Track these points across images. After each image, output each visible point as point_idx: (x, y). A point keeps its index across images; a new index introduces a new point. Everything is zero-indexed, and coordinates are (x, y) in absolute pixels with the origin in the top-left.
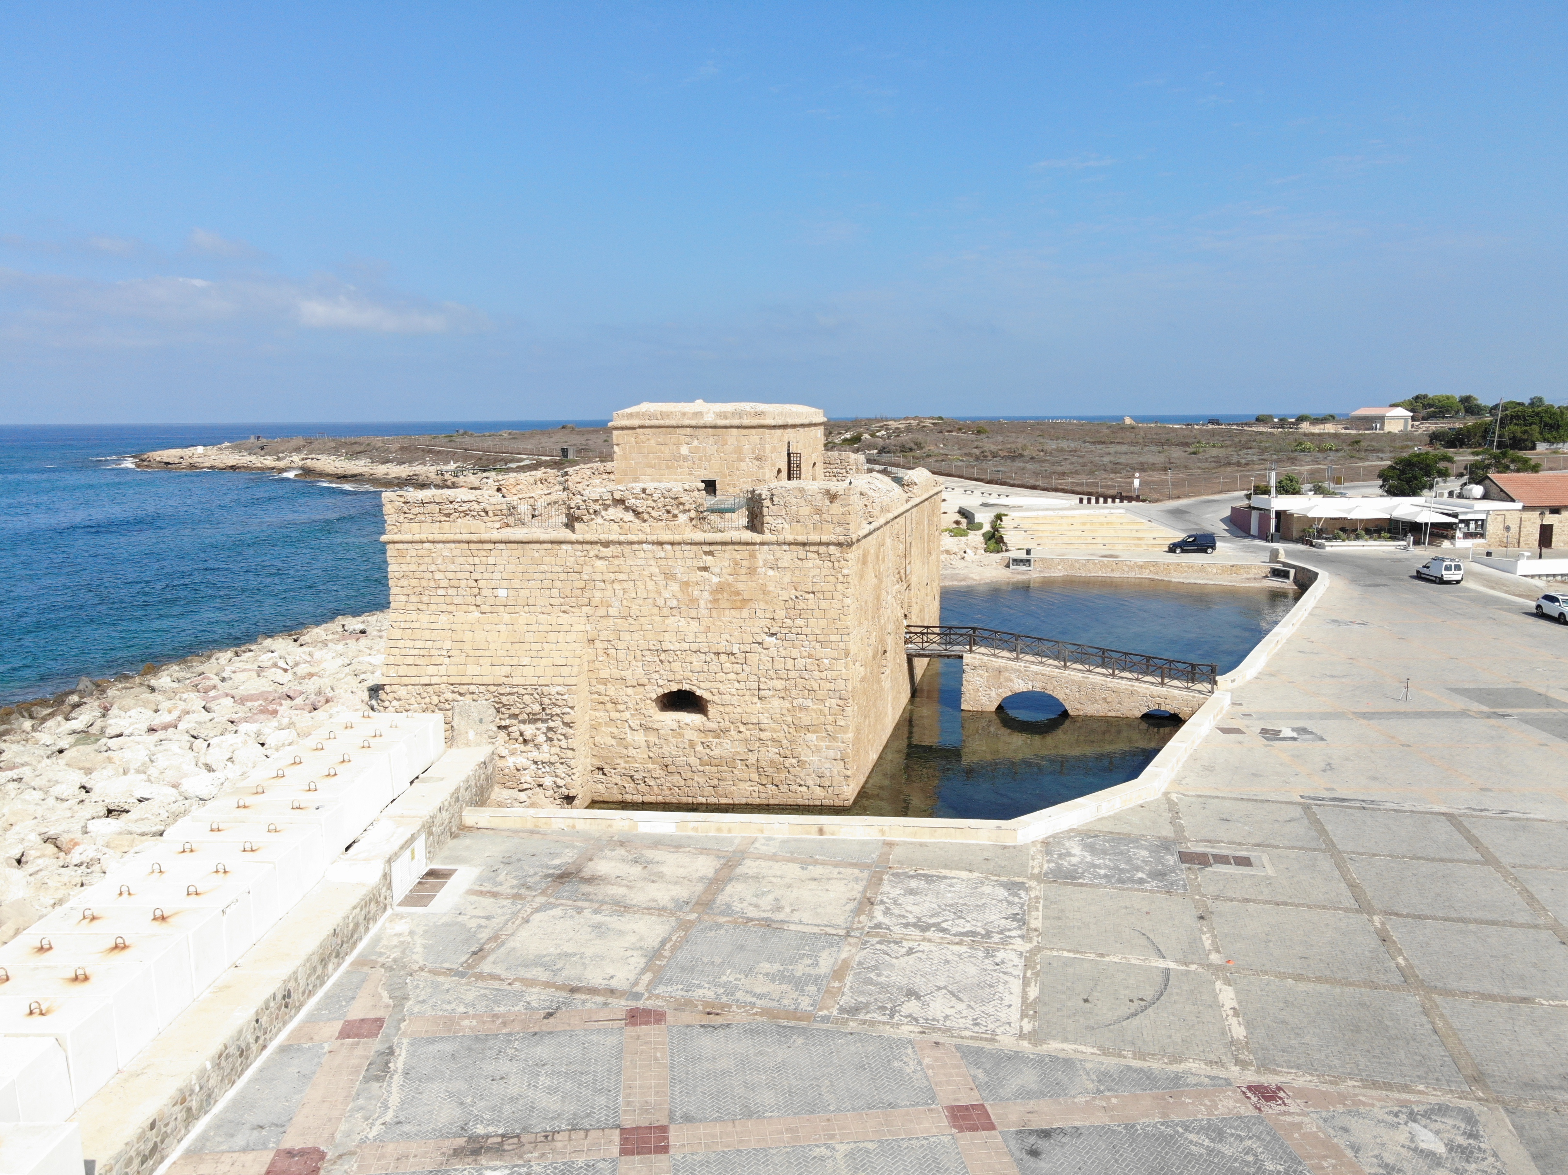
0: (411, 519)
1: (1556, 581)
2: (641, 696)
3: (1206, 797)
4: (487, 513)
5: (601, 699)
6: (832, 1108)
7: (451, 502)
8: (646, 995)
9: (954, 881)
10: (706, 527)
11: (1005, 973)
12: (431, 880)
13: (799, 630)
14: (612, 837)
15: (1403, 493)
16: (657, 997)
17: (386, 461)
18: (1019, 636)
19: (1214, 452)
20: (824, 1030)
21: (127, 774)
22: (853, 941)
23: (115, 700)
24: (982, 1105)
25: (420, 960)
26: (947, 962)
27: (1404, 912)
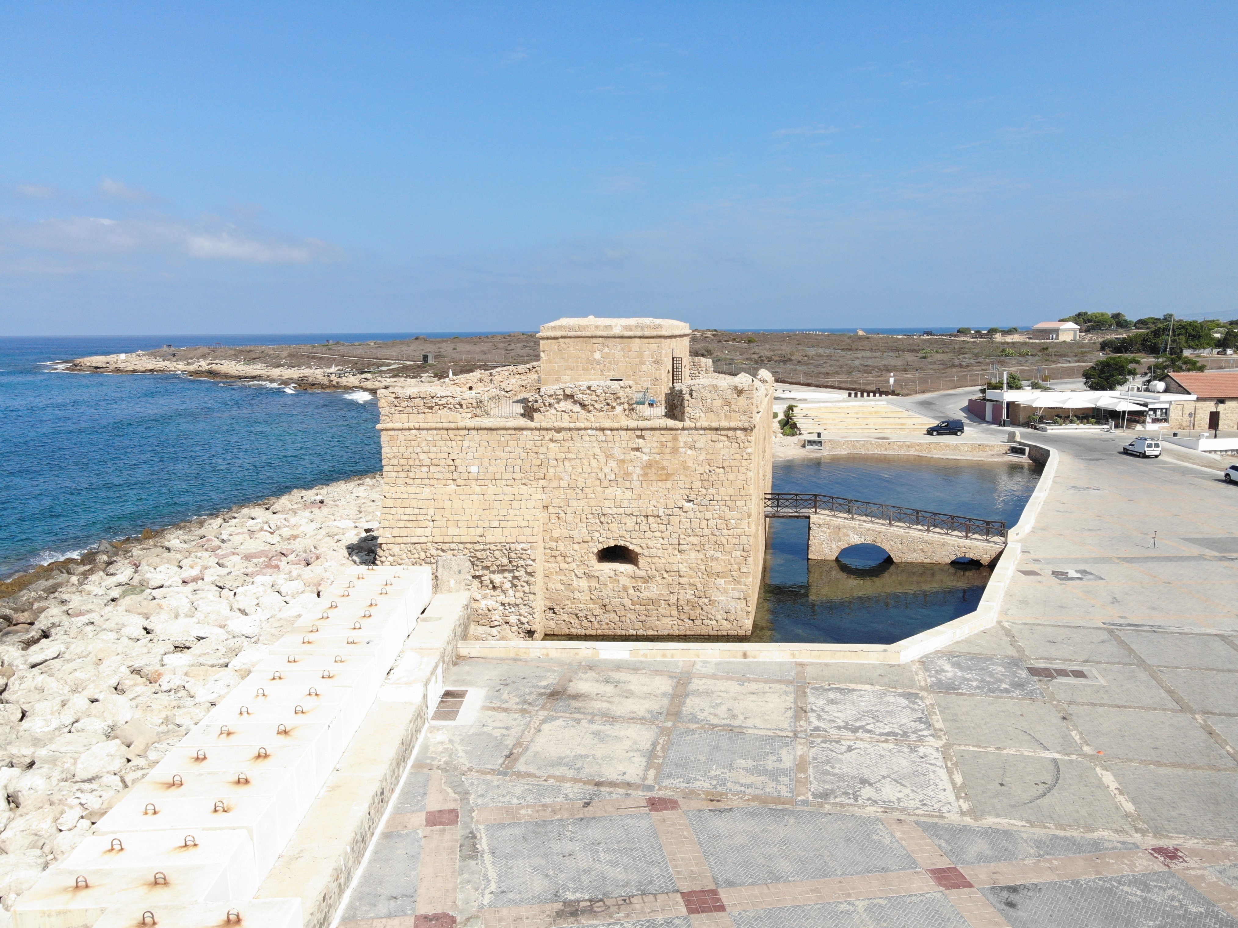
0: (401, 411)
1: (1228, 455)
2: (585, 551)
3: (1031, 624)
4: (461, 406)
5: (553, 553)
6: (839, 873)
7: (432, 398)
8: (657, 787)
9: (862, 692)
10: (635, 416)
11: (931, 764)
12: (450, 699)
13: (712, 497)
14: (581, 663)
15: (1103, 389)
16: (666, 788)
17: (278, 366)
18: (851, 501)
19: (939, 357)
20: (807, 812)
21: (179, 618)
22: (802, 741)
23: (140, 558)
24: (955, 868)
25: (466, 763)
26: (882, 756)
27: (1217, 711)
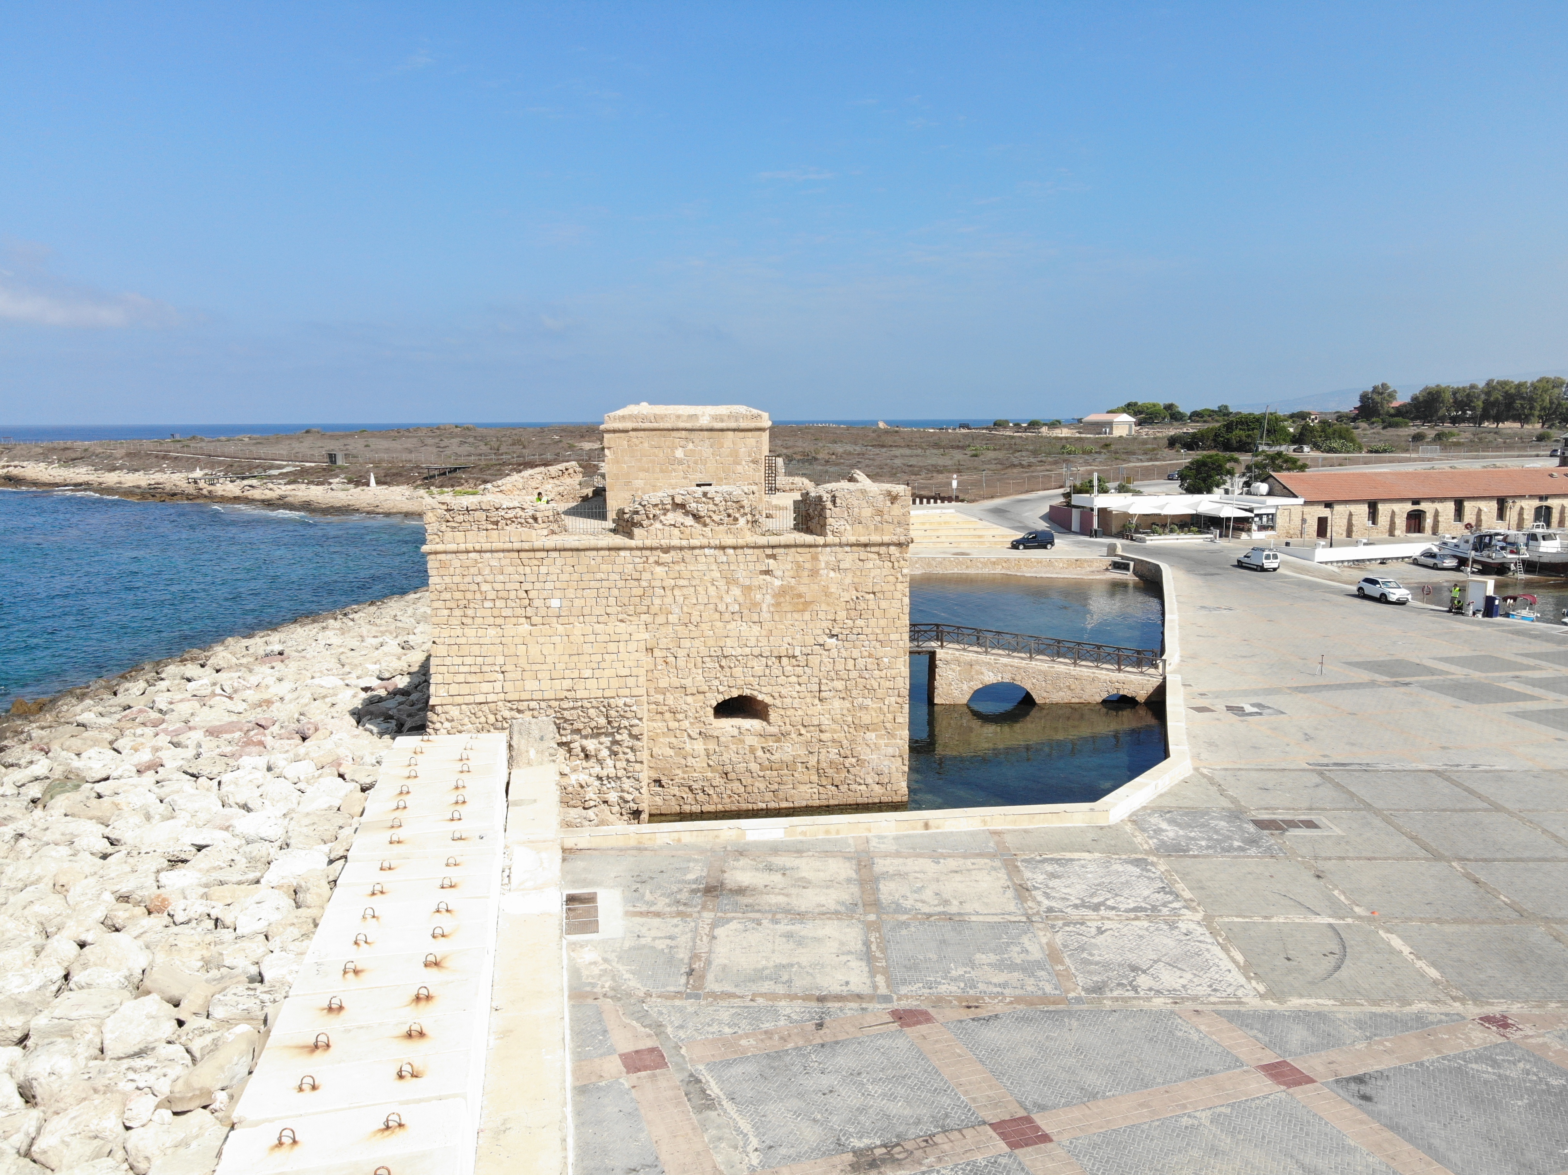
0: (455, 528)
2: (701, 704)
3: (1231, 769)
4: (535, 520)
5: (660, 709)
6: (1160, 1081)
7: (497, 509)
9: (1083, 862)
10: (761, 530)
11: (1200, 942)
12: (578, 905)
13: (860, 630)
14: (726, 848)
15: (1200, 492)
16: (907, 997)
17: (113, 469)
18: (980, 631)
19: (991, 454)
20: (1087, 1011)
21: (154, 821)
22: (1040, 926)
23: (45, 740)
24: (1285, 1061)
25: (639, 986)
26: (1141, 937)
27: (1471, 857)
